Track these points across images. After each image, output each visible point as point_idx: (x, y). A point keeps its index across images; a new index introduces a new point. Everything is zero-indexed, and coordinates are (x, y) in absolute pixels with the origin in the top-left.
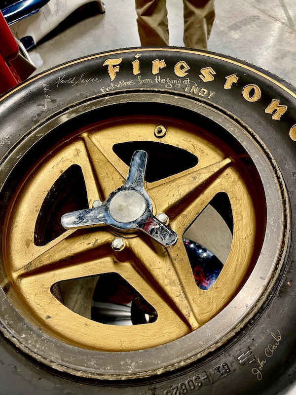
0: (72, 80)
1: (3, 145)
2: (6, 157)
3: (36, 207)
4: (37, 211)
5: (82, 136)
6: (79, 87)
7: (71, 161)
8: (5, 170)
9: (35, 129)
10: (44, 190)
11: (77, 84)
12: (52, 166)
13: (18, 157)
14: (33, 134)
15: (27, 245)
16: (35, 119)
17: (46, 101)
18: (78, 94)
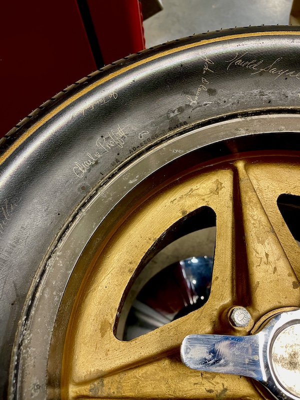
0: (256, 63)
1: (112, 147)
2: (113, 175)
3: (131, 263)
4: (130, 271)
5: (235, 165)
6: (262, 79)
7: (203, 200)
8: (105, 199)
9: (172, 137)
10: (150, 235)
11: (261, 74)
12: (172, 199)
13: (131, 182)
14: (165, 144)
15: (103, 331)
16: (172, 115)
17: (199, 89)
18: (256, 91)
